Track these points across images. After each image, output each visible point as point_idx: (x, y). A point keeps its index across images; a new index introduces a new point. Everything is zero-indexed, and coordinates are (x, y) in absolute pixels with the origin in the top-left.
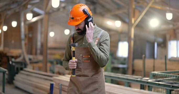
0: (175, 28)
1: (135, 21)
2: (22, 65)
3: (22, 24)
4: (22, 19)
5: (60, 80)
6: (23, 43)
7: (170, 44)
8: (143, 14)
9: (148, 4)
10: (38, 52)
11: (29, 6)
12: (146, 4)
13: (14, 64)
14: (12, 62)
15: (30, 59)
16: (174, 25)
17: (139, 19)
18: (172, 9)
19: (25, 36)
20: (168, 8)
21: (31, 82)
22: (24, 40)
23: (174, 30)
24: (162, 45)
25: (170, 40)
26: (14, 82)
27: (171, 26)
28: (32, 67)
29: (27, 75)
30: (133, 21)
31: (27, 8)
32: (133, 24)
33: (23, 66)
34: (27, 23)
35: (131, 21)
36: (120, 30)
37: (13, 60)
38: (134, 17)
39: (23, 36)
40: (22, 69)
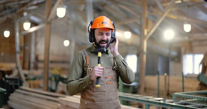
0: (191, 40)
1: (148, 33)
2: (17, 82)
3: (17, 34)
4: (17, 29)
5: (67, 101)
6: (18, 56)
7: (185, 58)
8: (158, 24)
9: (163, 13)
10: (32, 65)
11: (25, 14)
12: (160, 13)
13: (7, 81)
14: (6, 79)
15: (26, 75)
16: (189, 37)
17: (153, 31)
18: (189, 20)
19: (21, 48)
20: (185, 18)
21: (30, 103)
22: (20, 53)
23: (190, 43)
24: (176, 60)
25: (185, 53)
26: (9, 102)
27: (186, 38)
28: (28, 85)
29: (25, 94)
30: (146, 32)
31: (23, 16)
32: (146, 36)
33: (19, 84)
34: (23, 33)
35: (144, 32)
36: (129, 42)
37: (7, 76)
38: (147, 27)
39: (18, 49)
40: (17, 87)
